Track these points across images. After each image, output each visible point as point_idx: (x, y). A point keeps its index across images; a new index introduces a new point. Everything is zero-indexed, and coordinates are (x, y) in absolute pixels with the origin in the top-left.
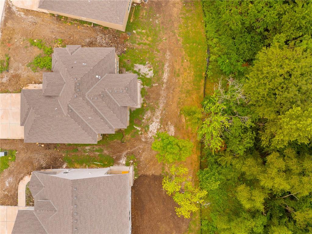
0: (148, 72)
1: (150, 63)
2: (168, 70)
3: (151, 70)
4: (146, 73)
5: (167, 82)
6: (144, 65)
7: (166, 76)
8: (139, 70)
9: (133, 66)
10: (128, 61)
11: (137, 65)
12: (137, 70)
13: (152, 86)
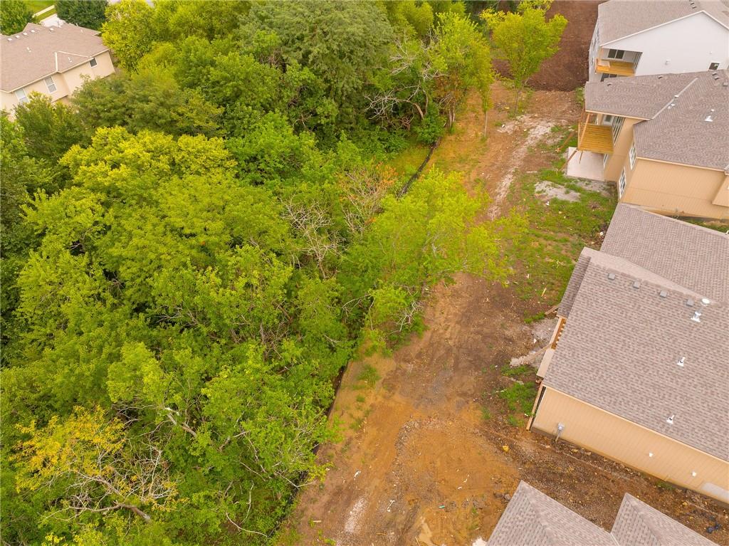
0: (547, 189)
1: (539, 203)
2: (500, 188)
3: (539, 192)
4: (551, 188)
5: (505, 174)
6: (554, 201)
7: (507, 181)
8: (567, 193)
9: (583, 200)
10: (594, 208)
11: (572, 200)
12: (573, 193)
13: (540, 171)
